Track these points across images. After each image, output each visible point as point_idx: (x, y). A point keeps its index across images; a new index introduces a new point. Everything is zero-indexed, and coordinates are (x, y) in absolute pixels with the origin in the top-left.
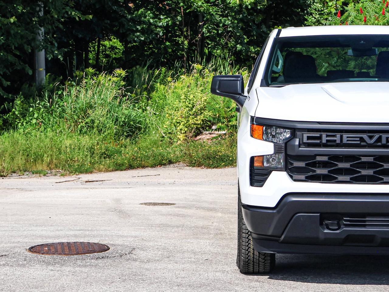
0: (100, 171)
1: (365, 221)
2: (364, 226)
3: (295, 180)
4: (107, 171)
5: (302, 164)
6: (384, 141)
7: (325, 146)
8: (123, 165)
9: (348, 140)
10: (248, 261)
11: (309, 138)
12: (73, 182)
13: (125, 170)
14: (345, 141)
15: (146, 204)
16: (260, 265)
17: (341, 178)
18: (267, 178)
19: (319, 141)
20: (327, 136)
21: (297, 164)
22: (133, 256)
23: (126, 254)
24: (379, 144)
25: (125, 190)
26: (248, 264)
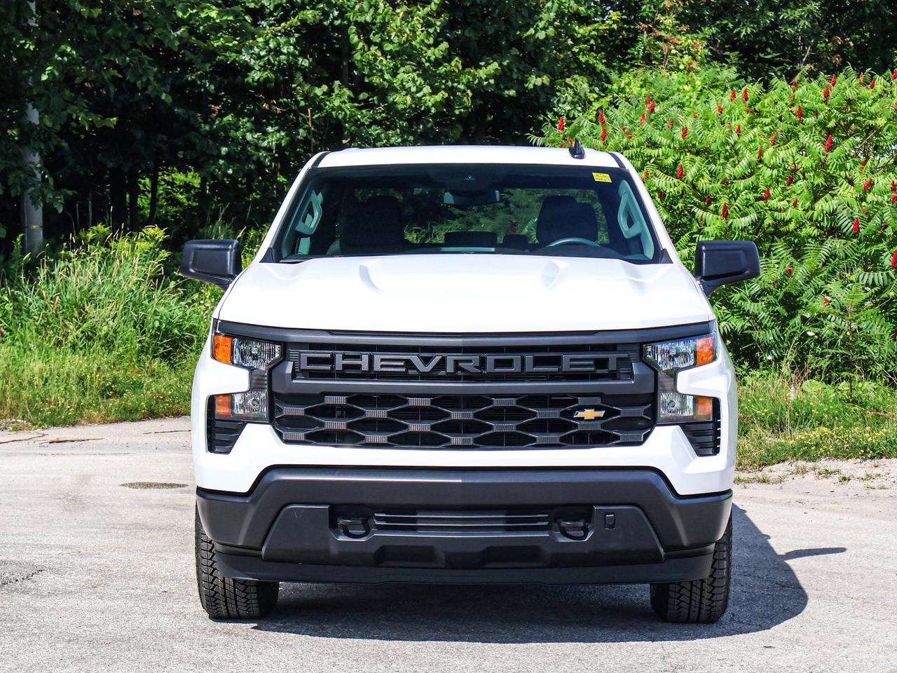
0: (91, 421)
1: (414, 520)
2: (414, 529)
3: (287, 442)
4: (104, 421)
5: (299, 411)
6: (450, 368)
7: (342, 375)
8: (137, 410)
9: (382, 366)
10: (214, 595)
11: (311, 361)
12: (27, 442)
13: (140, 420)
14: (377, 367)
15: (131, 485)
16: (238, 603)
17: (371, 438)
18: (238, 437)
19: (328, 367)
20: (345, 357)
21: (288, 410)
22: (29, 584)
23: (17, 580)
24: (442, 373)
25: (115, 458)
26: (215, 601)
